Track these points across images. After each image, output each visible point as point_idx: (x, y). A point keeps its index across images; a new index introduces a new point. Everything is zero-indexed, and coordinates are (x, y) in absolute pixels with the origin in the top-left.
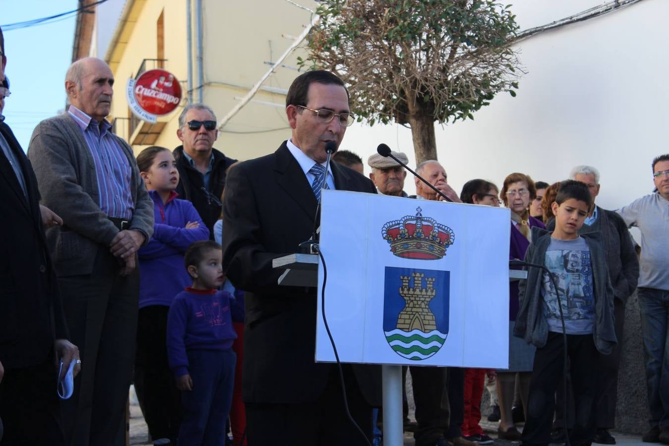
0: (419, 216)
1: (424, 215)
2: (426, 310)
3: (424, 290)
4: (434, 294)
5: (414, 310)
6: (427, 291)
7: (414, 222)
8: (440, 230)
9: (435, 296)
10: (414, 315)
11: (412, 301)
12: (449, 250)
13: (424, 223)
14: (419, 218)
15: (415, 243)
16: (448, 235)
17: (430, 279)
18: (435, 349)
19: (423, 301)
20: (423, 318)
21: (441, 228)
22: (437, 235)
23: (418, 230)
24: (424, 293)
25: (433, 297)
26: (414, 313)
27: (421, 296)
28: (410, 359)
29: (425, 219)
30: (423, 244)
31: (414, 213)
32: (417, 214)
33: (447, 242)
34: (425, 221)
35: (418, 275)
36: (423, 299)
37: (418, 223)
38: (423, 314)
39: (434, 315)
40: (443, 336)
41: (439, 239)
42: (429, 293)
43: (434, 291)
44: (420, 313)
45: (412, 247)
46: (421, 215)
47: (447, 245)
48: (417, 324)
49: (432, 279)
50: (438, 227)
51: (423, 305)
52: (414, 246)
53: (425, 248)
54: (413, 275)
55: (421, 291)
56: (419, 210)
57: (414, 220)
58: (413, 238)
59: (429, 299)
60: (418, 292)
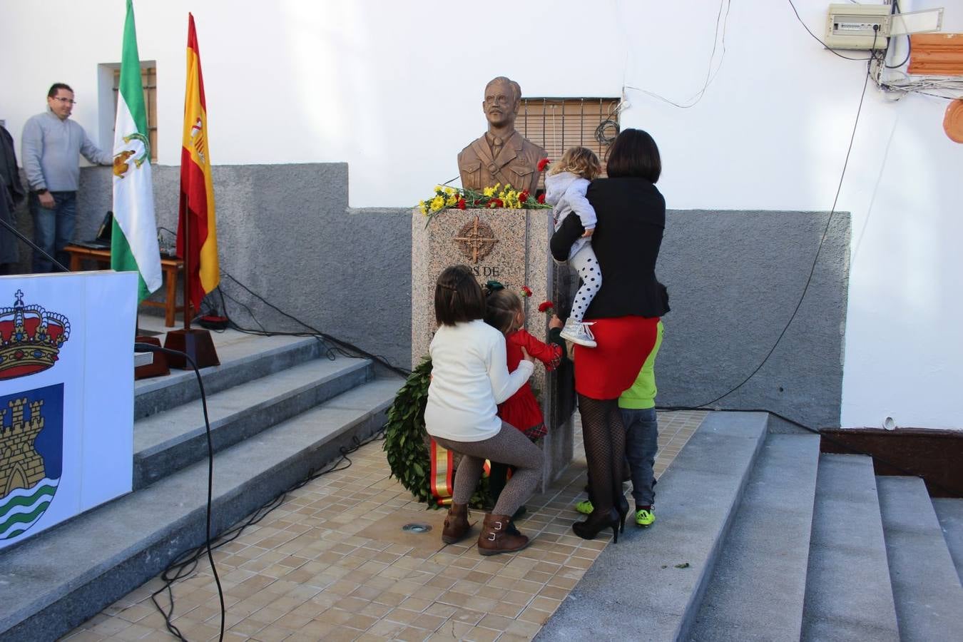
0: (19, 305)
1: (27, 301)
2: (30, 454)
3: (27, 423)
4: (42, 424)
5: (12, 460)
6: (31, 424)
7: (11, 318)
8: (50, 322)
9: (43, 428)
10: (13, 467)
11: (9, 447)
12: (63, 352)
13: (27, 316)
14: (19, 309)
15: (13, 352)
16: (62, 327)
17: (36, 404)
18: (44, 506)
19: (25, 442)
20: (25, 468)
21: (53, 319)
22: (45, 331)
23: (17, 330)
24: (27, 428)
25: (39, 430)
26: (12, 465)
27: (23, 435)
28: (8, 538)
29: (29, 308)
30: (25, 350)
31: (10, 303)
32: (16, 303)
33: (60, 340)
34: (28, 312)
35: (18, 402)
36: (25, 439)
37: (19, 317)
38: (26, 460)
39: (42, 457)
40: (53, 483)
41: (48, 337)
42: (35, 426)
43: (42, 419)
44: (21, 462)
45: (8, 361)
46: (22, 303)
47: (61, 344)
48: (17, 479)
49: (39, 403)
50: (48, 318)
51: (26, 448)
52: (11, 357)
53: (29, 357)
54: (11, 404)
55: (23, 427)
56: (19, 295)
57: (11, 313)
58: (10, 344)
59: (33, 436)
60: (18, 430)
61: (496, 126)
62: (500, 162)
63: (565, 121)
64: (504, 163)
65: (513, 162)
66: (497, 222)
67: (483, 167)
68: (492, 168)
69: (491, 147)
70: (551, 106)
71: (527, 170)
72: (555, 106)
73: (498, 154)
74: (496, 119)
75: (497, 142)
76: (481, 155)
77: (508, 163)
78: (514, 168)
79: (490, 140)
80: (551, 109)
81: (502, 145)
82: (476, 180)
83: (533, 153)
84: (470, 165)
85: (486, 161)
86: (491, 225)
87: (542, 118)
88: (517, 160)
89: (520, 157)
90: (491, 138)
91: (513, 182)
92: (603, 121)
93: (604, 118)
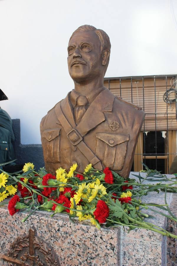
61: (80, 81)
62: (84, 127)
63: (144, 91)
64: (88, 130)
65: (100, 128)
66: (65, 245)
67: (63, 134)
68: (74, 136)
69: (73, 110)
70: (136, 82)
71: (120, 139)
72: (138, 82)
73: (81, 117)
74: (80, 74)
75: (81, 102)
76: (62, 118)
77: (94, 129)
78: (102, 136)
79: (73, 100)
80: (135, 84)
81: (87, 105)
82: (55, 150)
83: (127, 114)
84: (50, 131)
85: (67, 127)
86: (56, 247)
87: (131, 89)
88: (105, 125)
89: (110, 121)
90: (75, 97)
91: (101, 157)
92: (168, 89)
93: (169, 88)
